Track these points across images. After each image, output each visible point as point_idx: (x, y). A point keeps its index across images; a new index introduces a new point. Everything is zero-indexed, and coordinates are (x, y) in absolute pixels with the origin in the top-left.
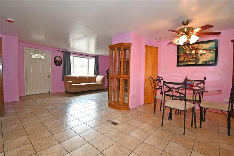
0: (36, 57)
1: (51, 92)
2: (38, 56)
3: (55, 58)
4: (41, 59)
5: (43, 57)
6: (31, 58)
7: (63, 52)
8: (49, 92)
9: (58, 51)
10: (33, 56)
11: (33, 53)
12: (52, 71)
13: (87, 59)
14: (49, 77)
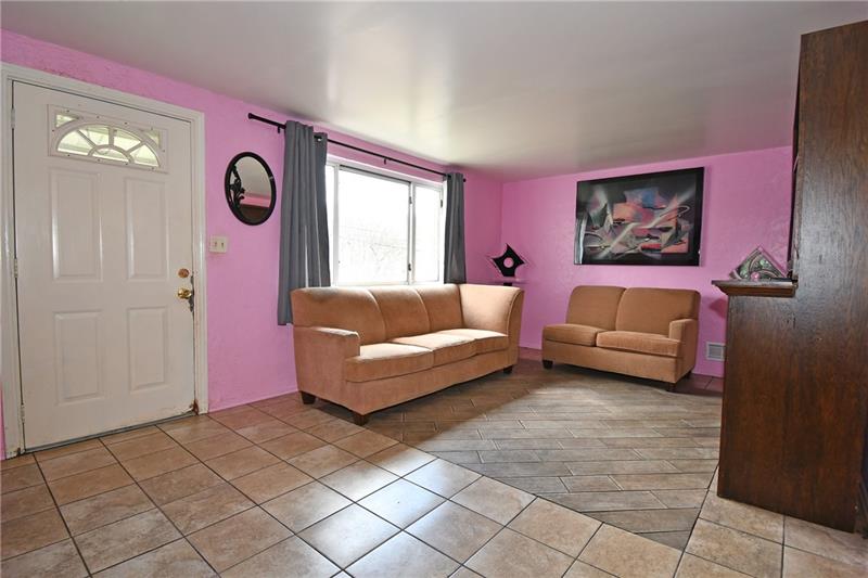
0: (96, 148)
1: (203, 409)
2: (111, 145)
3: (232, 168)
4: (131, 165)
5: (145, 154)
6: (52, 152)
7: (279, 126)
8: (195, 406)
9: (251, 116)
10: (73, 141)
11: (67, 113)
12: (212, 256)
13: (405, 187)
14: (191, 301)
